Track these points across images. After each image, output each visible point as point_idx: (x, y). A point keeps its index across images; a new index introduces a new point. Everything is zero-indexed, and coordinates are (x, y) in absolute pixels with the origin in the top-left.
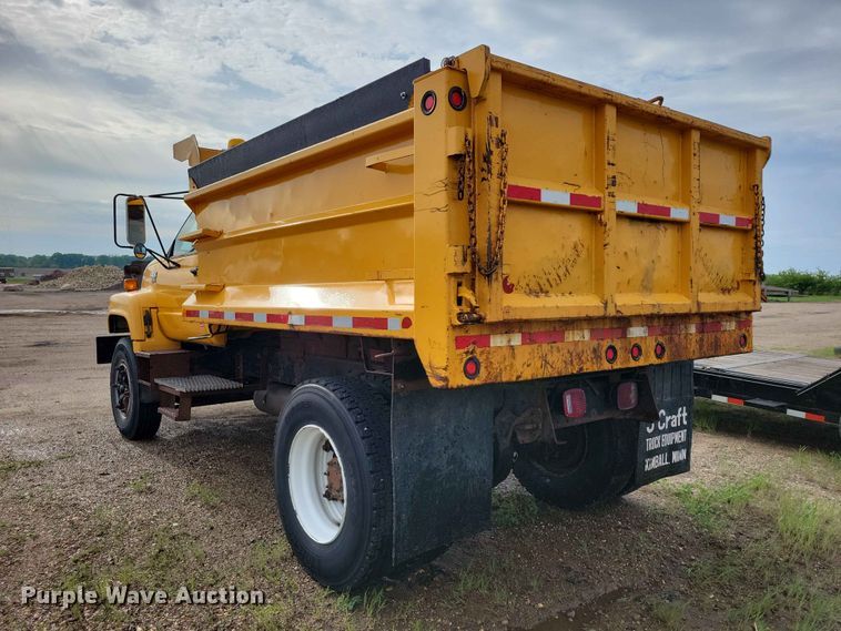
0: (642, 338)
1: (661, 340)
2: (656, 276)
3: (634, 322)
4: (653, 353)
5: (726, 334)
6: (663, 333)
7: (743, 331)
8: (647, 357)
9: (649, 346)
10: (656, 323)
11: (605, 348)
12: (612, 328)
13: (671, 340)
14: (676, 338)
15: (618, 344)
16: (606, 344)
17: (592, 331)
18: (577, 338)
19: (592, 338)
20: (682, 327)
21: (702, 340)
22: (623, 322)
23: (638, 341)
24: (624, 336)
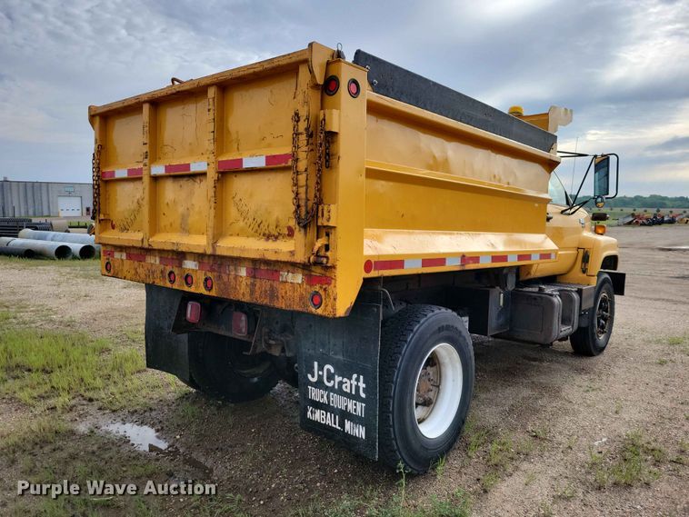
0: (193, 270)
1: (209, 275)
2: (190, 220)
3: (188, 256)
4: (202, 285)
5: (288, 287)
6: (212, 270)
7: (317, 288)
8: (197, 287)
9: (199, 277)
10: (206, 260)
11: (168, 272)
12: (173, 259)
13: (220, 277)
14: (225, 278)
15: (176, 271)
16: (169, 269)
17: (161, 258)
18: (152, 262)
19: (161, 262)
20: (232, 268)
21: (253, 285)
22: (181, 256)
23: (190, 272)
24: (180, 266)
